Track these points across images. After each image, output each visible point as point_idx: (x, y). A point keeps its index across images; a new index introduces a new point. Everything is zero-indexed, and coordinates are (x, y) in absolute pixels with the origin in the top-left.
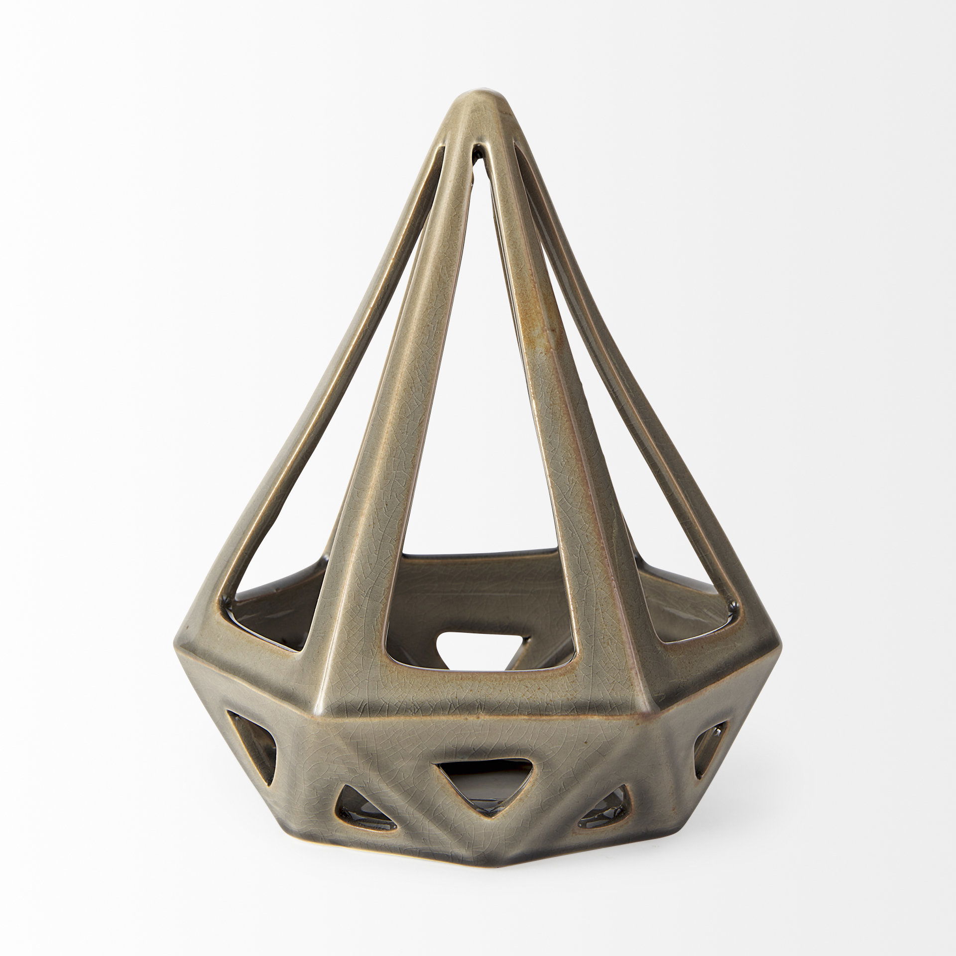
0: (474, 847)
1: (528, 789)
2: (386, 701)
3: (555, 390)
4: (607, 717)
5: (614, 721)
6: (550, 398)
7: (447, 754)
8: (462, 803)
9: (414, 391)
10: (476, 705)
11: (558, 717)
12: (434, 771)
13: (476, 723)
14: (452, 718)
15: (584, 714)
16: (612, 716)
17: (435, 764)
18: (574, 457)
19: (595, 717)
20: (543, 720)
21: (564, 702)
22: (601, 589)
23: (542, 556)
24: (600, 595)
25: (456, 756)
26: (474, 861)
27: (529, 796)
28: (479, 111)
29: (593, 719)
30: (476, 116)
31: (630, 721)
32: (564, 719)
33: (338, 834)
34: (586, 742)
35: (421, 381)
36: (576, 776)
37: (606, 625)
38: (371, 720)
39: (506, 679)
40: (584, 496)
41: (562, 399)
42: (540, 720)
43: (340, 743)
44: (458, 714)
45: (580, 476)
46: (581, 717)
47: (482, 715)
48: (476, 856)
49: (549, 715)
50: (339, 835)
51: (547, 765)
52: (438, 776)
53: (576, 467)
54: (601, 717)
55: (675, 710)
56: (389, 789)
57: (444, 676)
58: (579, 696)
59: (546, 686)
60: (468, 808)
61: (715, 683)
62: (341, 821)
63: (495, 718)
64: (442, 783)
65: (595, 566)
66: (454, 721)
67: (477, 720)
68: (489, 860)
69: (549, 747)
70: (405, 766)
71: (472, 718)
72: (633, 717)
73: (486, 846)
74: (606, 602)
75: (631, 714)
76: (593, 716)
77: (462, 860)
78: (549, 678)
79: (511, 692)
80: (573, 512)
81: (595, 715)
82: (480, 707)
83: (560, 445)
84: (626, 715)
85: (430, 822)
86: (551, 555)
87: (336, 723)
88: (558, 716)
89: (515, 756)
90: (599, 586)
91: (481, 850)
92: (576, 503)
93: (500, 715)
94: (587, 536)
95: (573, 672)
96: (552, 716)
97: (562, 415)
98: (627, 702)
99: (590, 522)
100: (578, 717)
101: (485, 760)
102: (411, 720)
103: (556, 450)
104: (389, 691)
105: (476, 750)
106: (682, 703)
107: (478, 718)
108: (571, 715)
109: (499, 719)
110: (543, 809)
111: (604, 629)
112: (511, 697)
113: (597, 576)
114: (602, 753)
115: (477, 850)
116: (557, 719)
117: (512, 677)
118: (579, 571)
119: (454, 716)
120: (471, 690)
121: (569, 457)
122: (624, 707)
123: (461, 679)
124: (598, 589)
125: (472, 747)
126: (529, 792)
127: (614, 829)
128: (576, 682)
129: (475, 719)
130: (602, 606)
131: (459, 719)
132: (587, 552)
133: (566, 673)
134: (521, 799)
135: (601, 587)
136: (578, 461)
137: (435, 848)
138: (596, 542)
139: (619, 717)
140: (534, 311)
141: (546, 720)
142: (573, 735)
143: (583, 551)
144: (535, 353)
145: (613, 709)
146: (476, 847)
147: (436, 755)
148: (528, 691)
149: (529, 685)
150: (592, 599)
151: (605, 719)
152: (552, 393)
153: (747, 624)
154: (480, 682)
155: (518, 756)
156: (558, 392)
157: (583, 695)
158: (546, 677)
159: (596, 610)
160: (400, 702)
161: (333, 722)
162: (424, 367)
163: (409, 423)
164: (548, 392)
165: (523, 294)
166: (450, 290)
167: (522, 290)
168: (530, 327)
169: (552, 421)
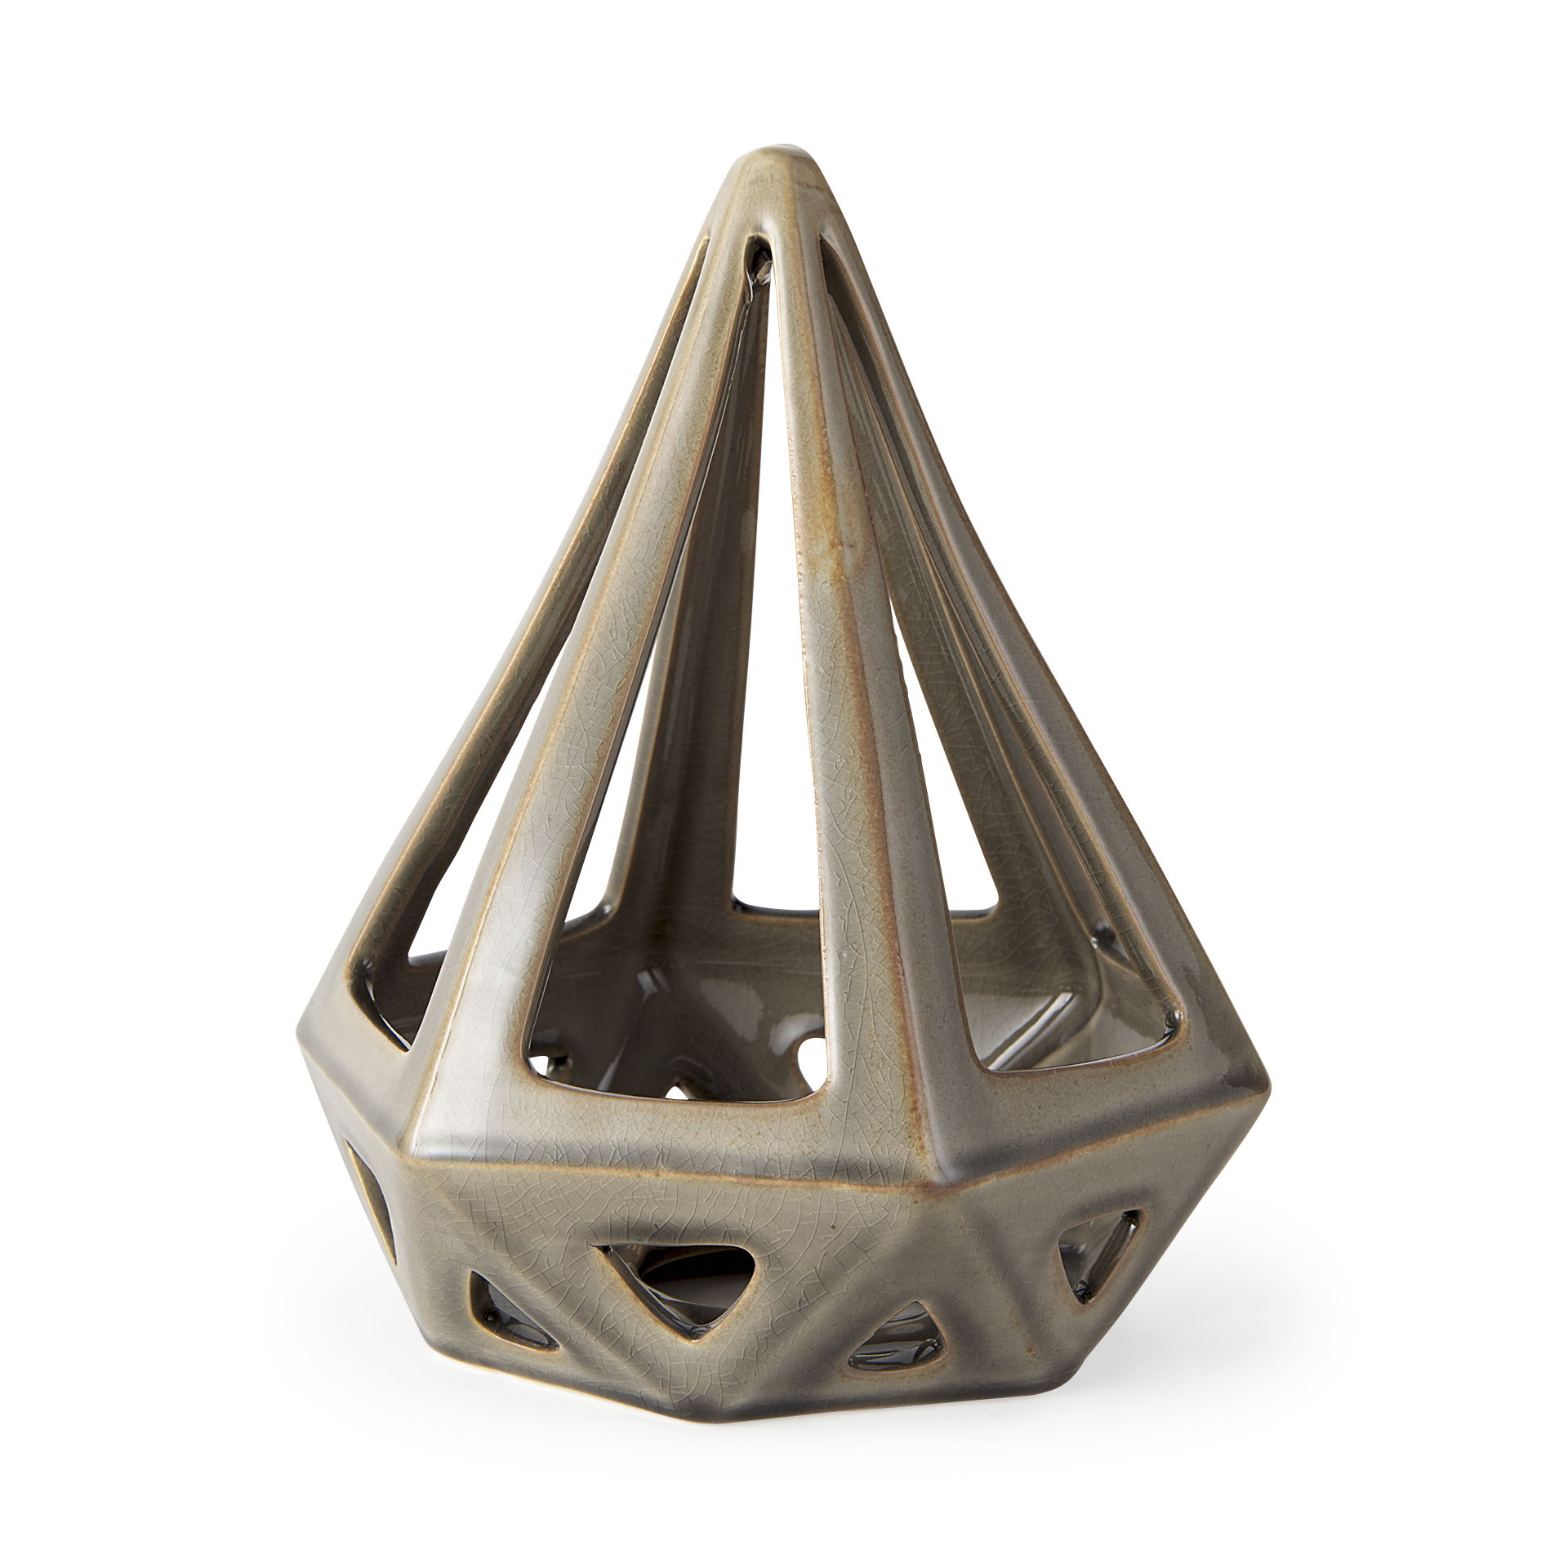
0: (671, 1388)
1: (749, 1298)
2: (514, 1138)
3: (840, 644)
4: (863, 1188)
5: (876, 1195)
6: (831, 657)
7: (614, 1230)
8: (644, 1313)
9: (614, 636)
10: (655, 1155)
11: (784, 1182)
12: (596, 1258)
13: (655, 1184)
14: (616, 1173)
15: (827, 1179)
16: (872, 1186)
17: (597, 1247)
18: (858, 755)
19: (845, 1185)
20: (761, 1186)
21: (796, 1158)
22: (877, 975)
23: (963, 921)
24: (874, 986)
25: (628, 1235)
26: (676, 1411)
27: (751, 1309)
28: (762, 181)
29: (840, 1189)
30: (757, 191)
31: (902, 1197)
32: (794, 1186)
33: (486, 1350)
34: (833, 1227)
35: (627, 620)
36: (824, 1282)
37: (878, 1036)
38: (488, 1168)
39: (707, 1114)
40: (867, 821)
41: (851, 660)
42: (756, 1186)
43: (445, 1202)
44: (625, 1167)
45: (864, 788)
46: (821, 1184)
47: (663, 1171)
48: (677, 1401)
49: (770, 1178)
50: (488, 1353)
51: (773, 1260)
52: (603, 1267)
53: (860, 772)
54: (854, 1187)
55: (990, 1183)
56: (529, 1283)
57: (610, 1103)
58: (821, 1149)
59: (770, 1129)
60: (656, 1322)
61: (1093, 1143)
62: (485, 1331)
63: (684, 1177)
64: (610, 1279)
65: (871, 937)
66: (619, 1177)
67: (656, 1178)
68: (698, 1410)
69: (775, 1231)
70: (550, 1247)
71: (648, 1175)
72: (907, 1190)
73: (694, 1386)
74: (882, 997)
75: (903, 1185)
76: (841, 1185)
77: (659, 1408)
78: (776, 1116)
79: (714, 1136)
80: (845, 846)
81: (844, 1182)
82: (661, 1157)
83: (838, 735)
84: (896, 1186)
85: (597, 1340)
86: (978, 920)
87: (435, 1170)
88: (784, 1179)
89: (722, 1242)
90: (873, 971)
91: (683, 1393)
92: (853, 833)
93: (691, 1173)
94: (863, 888)
95: (816, 1110)
96: (776, 1179)
97: (848, 685)
98: (899, 1165)
99: (871, 865)
100: (816, 1183)
101: (677, 1245)
102: (552, 1171)
103: (830, 743)
104: (520, 1121)
105: (659, 1227)
106: (1010, 1173)
107: (658, 1175)
108: (806, 1180)
109: (690, 1178)
110: (776, 1332)
111: (874, 1042)
112: (713, 1144)
113: (871, 954)
114: (861, 1245)
115: (678, 1392)
116: (782, 1186)
117: (716, 1112)
118: (847, 943)
119: (619, 1170)
120: (650, 1130)
121: (851, 756)
122: (892, 1172)
123: (636, 1111)
124: (871, 975)
125: (654, 1222)
126: (751, 1303)
127: (923, 1375)
128: (819, 1127)
129: (653, 1177)
130: (874, 1004)
131: (627, 1174)
132: (861, 913)
133: (804, 1110)
134: (738, 1313)
135: (877, 972)
136: (864, 763)
137: (618, 1383)
138: (878, 898)
139: (883, 1189)
140: (820, 513)
141: (764, 1186)
142: (811, 1214)
143: (854, 912)
144: (815, 582)
145: (874, 1174)
146: (675, 1388)
147: (595, 1232)
148: (740, 1136)
149: (743, 1127)
150: (860, 992)
151: (861, 1191)
152: (835, 650)
153: (1191, 1049)
154: (665, 1117)
155: (726, 1242)
156: (844, 648)
157: (829, 1148)
158: (772, 1115)
159: (864, 1009)
160: (535, 1141)
161: (431, 1168)
162: (635, 598)
163: (599, 689)
164: (828, 648)
165: (805, 484)
166: (690, 473)
167: (804, 477)
168: (811, 539)
169: (830, 696)
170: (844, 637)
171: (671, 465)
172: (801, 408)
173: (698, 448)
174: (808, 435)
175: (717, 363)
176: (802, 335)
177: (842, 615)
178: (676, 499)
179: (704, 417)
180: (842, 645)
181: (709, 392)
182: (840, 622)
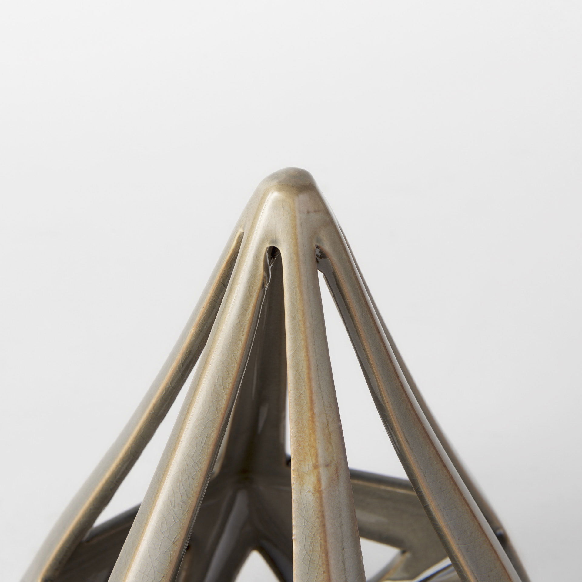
6: (311, 543)
35: (181, 496)
97: (320, 564)
152: (313, 538)
156: (320, 539)
162: (187, 481)
163: (163, 540)
164: (309, 537)
165: (299, 423)
166: (224, 403)
167: (298, 418)
168: (301, 461)
169: (309, 569)
170: (320, 531)
171: (212, 395)
172: (297, 370)
173: (229, 386)
174: (302, 390)
175: (243, 331)
176: (300, 321)
177: (319, 515)
178: (215, 419)
179: (235, 366)
180: (318, 536)
181: (238, 350)
182: (317, 520)
